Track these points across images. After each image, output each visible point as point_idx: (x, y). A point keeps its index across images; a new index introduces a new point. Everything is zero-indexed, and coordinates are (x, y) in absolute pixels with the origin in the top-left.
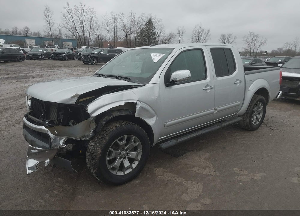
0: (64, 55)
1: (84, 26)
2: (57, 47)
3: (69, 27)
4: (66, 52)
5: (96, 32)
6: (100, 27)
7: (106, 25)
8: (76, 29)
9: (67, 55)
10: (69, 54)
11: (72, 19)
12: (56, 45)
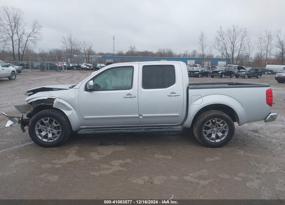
0: (198, 73)
1: (234, 46)
2: (198, 67)
3: (220, 48)
4: (200, 70)
5: (248, 51)
6: (252, 46)
7: (259, 44)
8: (226, 49)
9: (200, 73)
10: (203, 72)
11: (223, 41)
12: (198, 65)
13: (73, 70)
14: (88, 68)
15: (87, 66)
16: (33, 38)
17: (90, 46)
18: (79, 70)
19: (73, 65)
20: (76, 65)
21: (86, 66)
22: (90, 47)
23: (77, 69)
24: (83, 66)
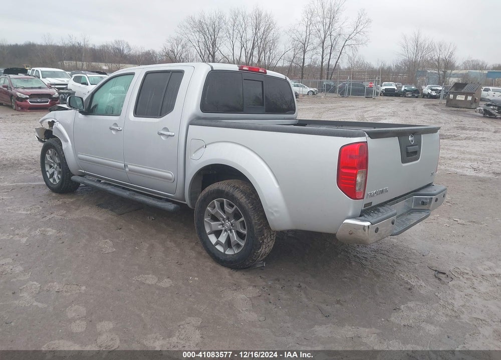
13: (405, 97)
14: (434, 93)
15: (432, 90)
16: (354, 42)
17: (450, 51)
18: (417, 97)
19: (406, 88)
20: (413, 87)
21: (430, 91)
22: (452, 53)
23: (413, 96)
24: (426, 90)
